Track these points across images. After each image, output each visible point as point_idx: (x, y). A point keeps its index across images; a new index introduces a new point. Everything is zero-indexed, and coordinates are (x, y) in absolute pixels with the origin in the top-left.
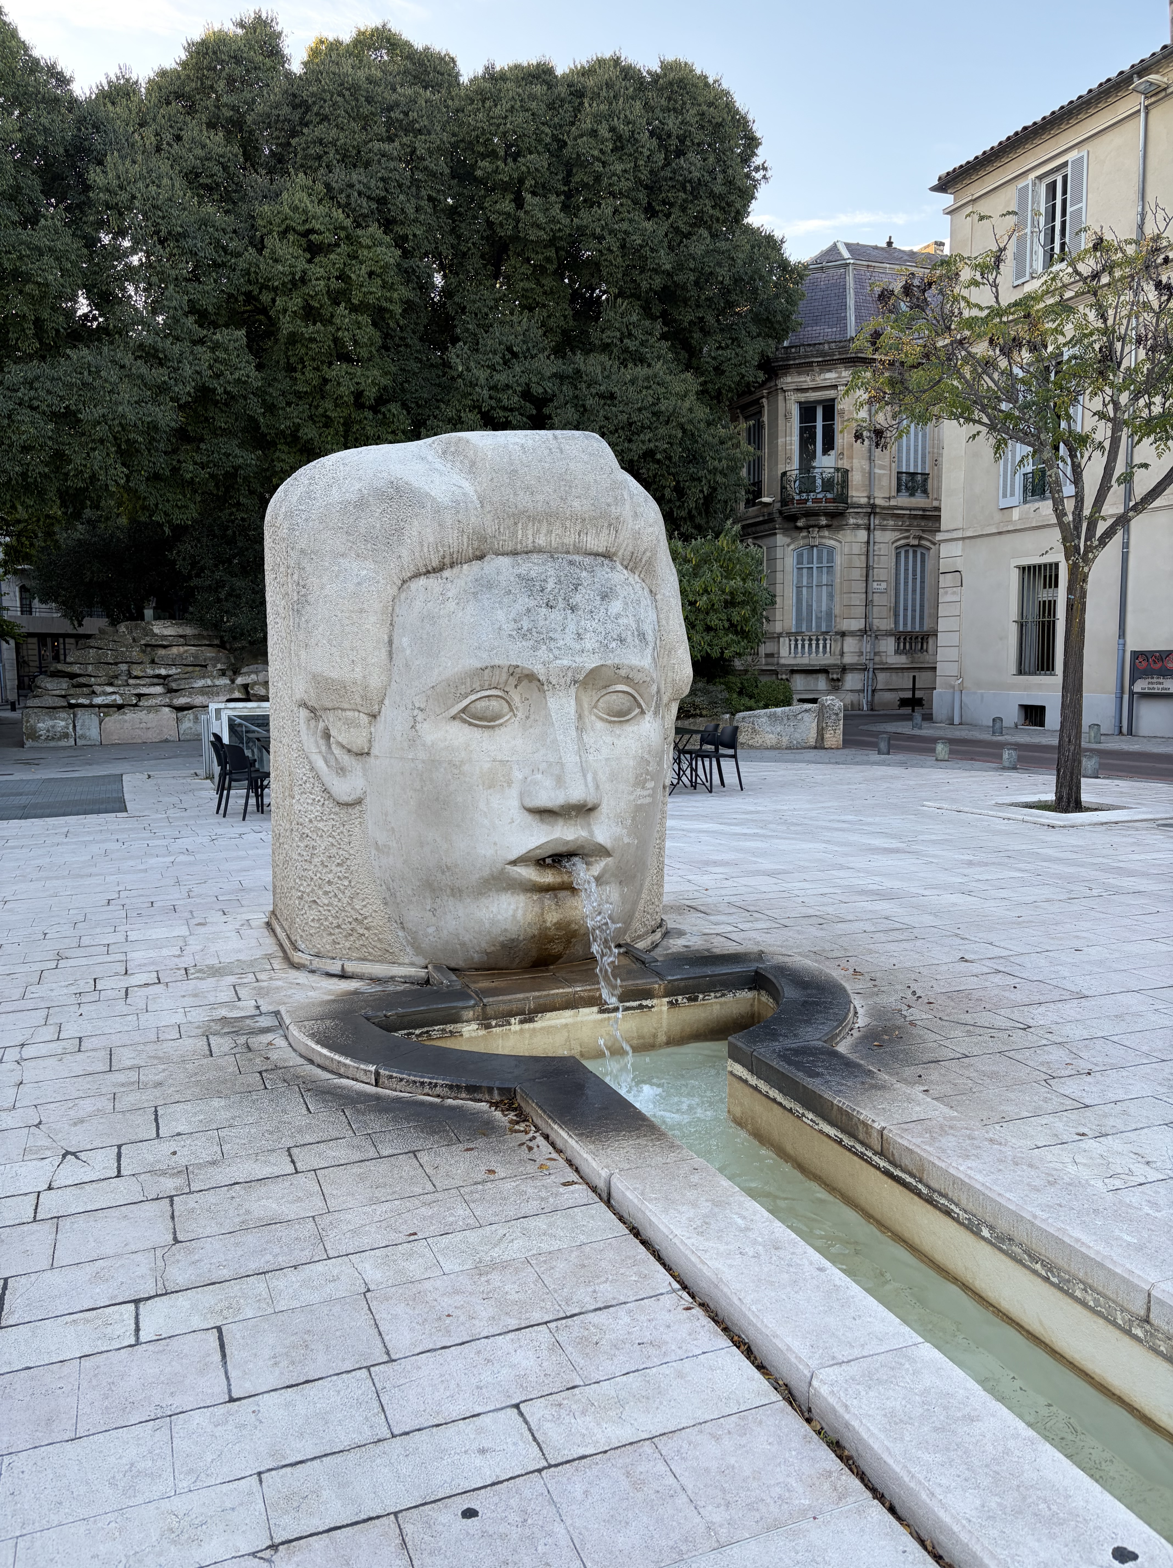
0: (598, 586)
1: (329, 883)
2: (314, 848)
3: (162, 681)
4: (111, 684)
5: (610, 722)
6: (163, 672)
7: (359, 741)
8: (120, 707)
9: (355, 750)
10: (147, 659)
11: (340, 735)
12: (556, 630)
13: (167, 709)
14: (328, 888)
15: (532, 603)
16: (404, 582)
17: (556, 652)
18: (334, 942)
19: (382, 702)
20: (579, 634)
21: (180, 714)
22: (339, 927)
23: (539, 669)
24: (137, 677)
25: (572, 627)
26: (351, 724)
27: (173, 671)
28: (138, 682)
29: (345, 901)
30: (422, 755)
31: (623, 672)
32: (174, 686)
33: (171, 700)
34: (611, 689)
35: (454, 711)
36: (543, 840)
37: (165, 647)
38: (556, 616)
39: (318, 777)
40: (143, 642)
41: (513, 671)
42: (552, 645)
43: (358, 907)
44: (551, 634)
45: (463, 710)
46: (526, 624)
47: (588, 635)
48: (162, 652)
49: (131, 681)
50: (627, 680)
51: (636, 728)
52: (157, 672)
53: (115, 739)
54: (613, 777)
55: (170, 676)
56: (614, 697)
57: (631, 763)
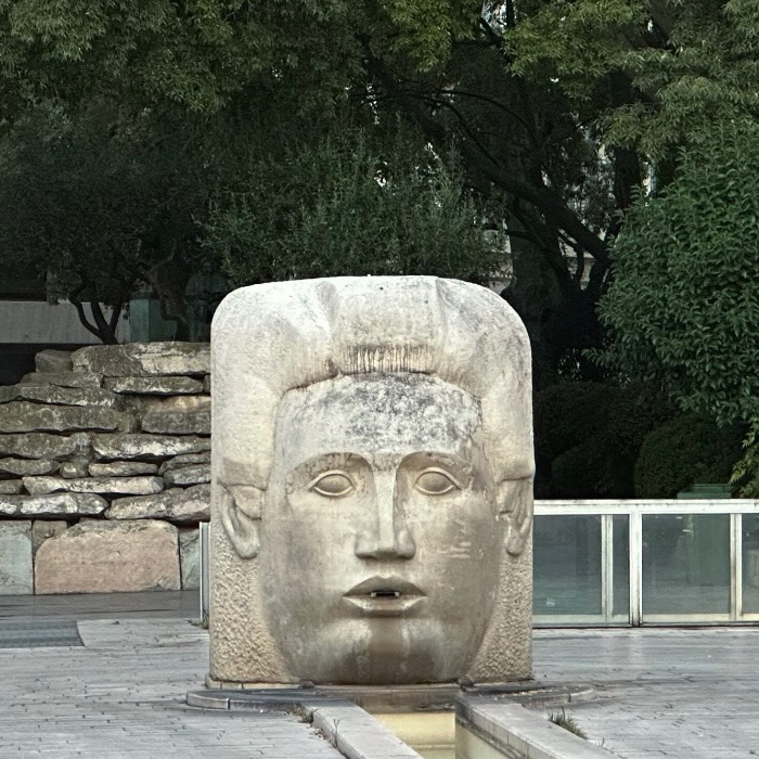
0: (417, 395)
1: (235, 621)
2: (226, 595)
3: (152, 468)
4: (56, 474)
5: (428, 495)
6: (156, 449)
7: (255, 510)
8: (72, 520)
9: (252, 515)
10: (127, 423)
11: (243, 506)
12: (381, 428)
13: (161, 525)
14: (234, 625)
15: (366, 409)
16: (284, 393)
17: (381, 444)
18: (239, 669)
19: (268, 479)
20: (399, 431)
21: (186, 537)
22: (241, 656)
23: (366, 455)
24: (105, 460)
25: (394, 425)
26: (250, 496)
27: (175, 447)
28: (108, 469)
29: (245, 634)
30: (289, 517)
31: (433, 458)
32: (177, 477)
33: (169, 506)
34: (426, 471)
35: (311, 485)
36: (366, 578)
37: (163, 397)
38: (382, 417)
39: (229, 538)
40: (121, 387)
41: (349, 457)
42: (379, 438)
43: (254, 638)
44: (378, 431)
45: (317, 485)
46: (360, 424)
47: (406, 431)
48: (157, 408)
49: (95, 468)
50: (438, 464)
51: (450, 500)
52: (146, 449)
53: (58, 583)
54: (427, 536)
55: (171, 457)
56: (429, 476)
57: (444, 526)
